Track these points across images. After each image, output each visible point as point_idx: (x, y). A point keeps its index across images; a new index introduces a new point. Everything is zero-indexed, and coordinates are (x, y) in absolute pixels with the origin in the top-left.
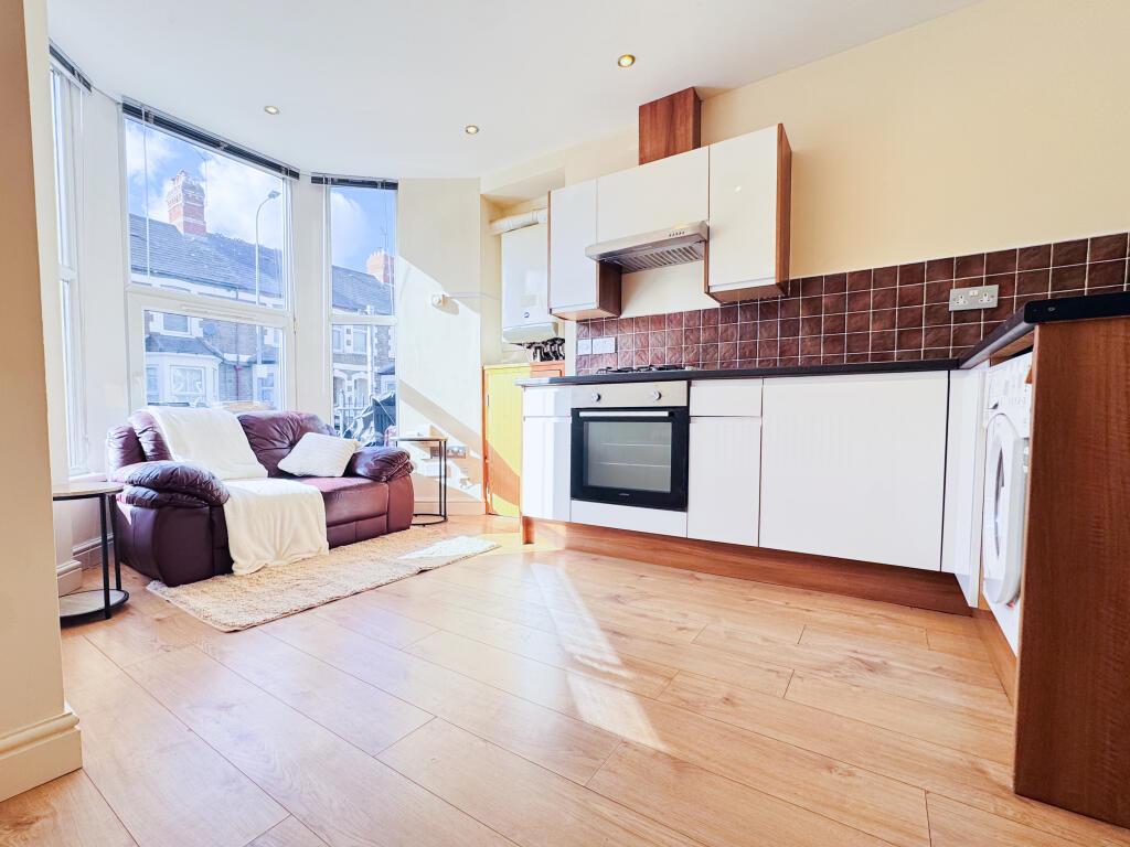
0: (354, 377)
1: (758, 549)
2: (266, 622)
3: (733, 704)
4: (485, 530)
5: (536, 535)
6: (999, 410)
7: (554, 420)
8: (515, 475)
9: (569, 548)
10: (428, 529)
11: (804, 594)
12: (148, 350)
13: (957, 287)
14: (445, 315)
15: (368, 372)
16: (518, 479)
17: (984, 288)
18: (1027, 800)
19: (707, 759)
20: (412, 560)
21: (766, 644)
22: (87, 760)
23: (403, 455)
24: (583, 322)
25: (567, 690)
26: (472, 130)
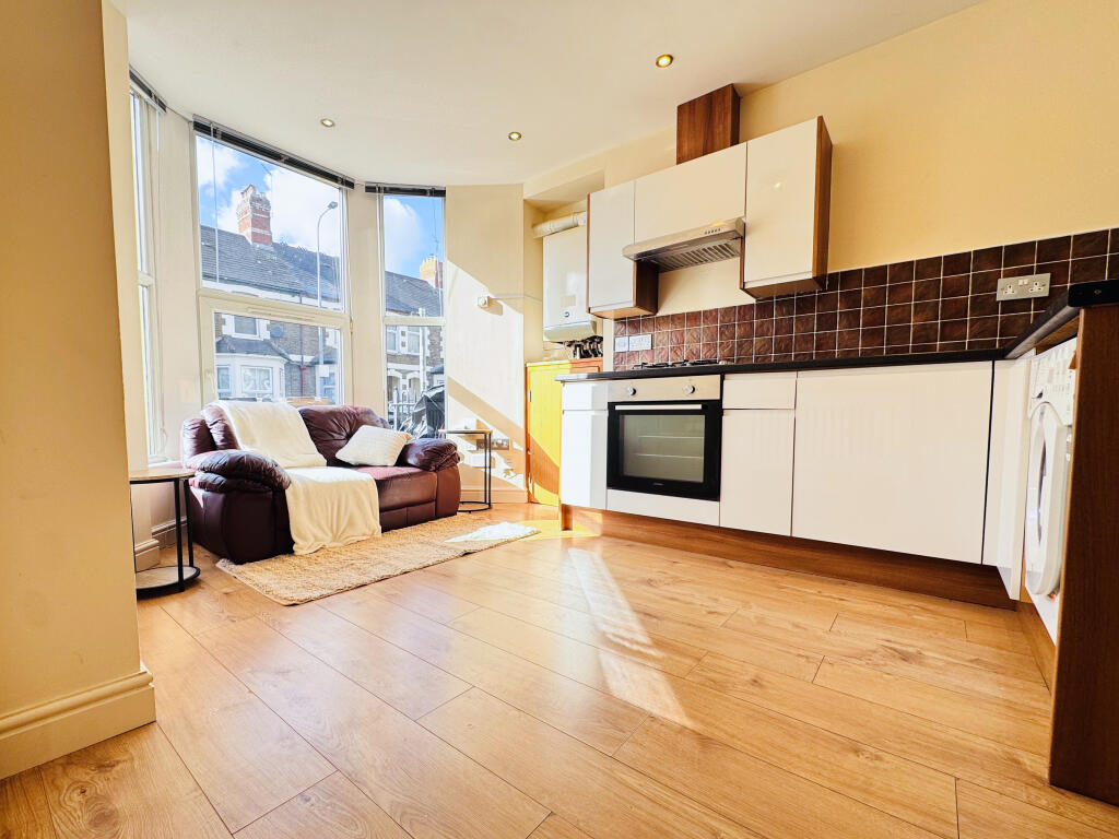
0: (409, 376)
1: (791, 538)
2: (322, 597)
3: (761, 686)
4: (527, 517)
5: (574, 523)
6: (1043, 399)
7: (593, 413)
8: (555, 466)
9: (605, 535)
10: (472, 516)
11: (837, 584)
12: (219, 350)
13: (1004, 277)
14: (489, 315)
15: (420, 371)
16: (557, 469)
17: (1035, 276)
18: (1062, 790)
19: (733, 736)
20: (458, 544)
21: (796, 630)
22: (161, 715)
23: (450, 447)
24: (620, 321)
25: (600, 668)
26: (515, 136)
